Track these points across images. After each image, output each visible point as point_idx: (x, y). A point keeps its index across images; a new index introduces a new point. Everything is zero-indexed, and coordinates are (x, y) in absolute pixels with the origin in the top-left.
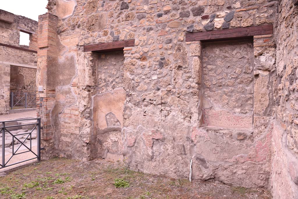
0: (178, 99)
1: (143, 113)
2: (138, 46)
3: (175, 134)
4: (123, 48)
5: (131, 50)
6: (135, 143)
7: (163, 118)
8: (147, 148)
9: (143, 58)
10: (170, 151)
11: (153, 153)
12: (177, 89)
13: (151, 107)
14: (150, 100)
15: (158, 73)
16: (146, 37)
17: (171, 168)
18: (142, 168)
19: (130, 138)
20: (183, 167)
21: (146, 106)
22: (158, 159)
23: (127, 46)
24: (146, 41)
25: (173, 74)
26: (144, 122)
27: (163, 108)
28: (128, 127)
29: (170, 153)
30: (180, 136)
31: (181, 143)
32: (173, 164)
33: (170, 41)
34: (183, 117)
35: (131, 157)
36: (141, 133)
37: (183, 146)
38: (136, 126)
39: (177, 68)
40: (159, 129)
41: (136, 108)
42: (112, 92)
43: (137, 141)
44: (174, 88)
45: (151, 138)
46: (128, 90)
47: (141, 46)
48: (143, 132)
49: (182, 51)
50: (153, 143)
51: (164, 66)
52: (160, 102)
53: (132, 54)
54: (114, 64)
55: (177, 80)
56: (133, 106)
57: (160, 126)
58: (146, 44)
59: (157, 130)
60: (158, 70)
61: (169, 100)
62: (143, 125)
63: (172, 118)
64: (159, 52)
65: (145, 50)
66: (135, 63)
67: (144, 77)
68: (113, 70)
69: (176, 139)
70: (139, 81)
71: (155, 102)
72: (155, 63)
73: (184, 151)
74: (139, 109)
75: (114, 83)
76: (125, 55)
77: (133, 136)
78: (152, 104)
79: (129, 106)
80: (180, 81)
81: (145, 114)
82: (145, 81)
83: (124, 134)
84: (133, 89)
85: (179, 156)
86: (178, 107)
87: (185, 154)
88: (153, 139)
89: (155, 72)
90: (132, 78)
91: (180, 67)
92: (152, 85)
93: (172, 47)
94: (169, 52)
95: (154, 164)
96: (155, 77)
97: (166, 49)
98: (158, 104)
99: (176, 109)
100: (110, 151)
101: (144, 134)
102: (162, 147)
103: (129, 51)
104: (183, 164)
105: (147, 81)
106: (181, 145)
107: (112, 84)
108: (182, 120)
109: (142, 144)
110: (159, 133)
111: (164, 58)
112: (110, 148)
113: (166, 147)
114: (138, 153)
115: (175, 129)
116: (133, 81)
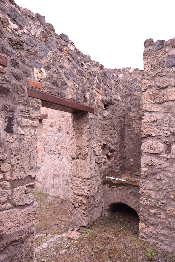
0: (66, 151)
1: (50, 158)
2: (49, 119)
3: (64, 173)
4: (42, 119)
5: (46, 120)
6: (46, 176)
7: (59, 162)
8: (51, 180)
9: (51, 126)
10: (61, 183)
11: (54, 183)
12: (66, 145)
13: (54, 155)
14: (54, 151)
15: (57, 135)
16: (53, 113)
17: (62, 193)
18: (49, 192)
19: (44, 173)
20: (67, 193)
21: (52, 154)
22: (56, 187)
23: (44, 118)
24: (53, 116)
25: (64, 137)
26: (50, 164)
27: (59, 156)
28: (43, 167)
29: (62, 183)
30: (66, 174)
31: (67, 178)
32: (63, 191)
33: (63, 117)
34: (68, 162)
35: (44, 185)
36: (48, 171)
37: (68, 180)
38: (47, 166)
39: (66, 133)
40: (57, 169)
41: (47, 155)
42: (39, 145)
43: (47, 175)
44: (65, 145)
45: (53, 174)
46: (44, 144)
47: (50, 119)
48: (50, 170)
49: (69, 123)
50: (54, 177)
51: (61, 131)
52: (58, 153)
53: (46, 123)
54: (41, 127)
55: (66, 140)
56: (46, 154)
57: (58, 167)
58: (53, 118)
59: (56, 169)
60: (58, 133)
61: (62, 152)
62: (50, 165)
63: (63, 163)
64: (58, 123)
65: (52, 121)
66: (47, 128)
67: (51, 137)
68: (40, 131)
69: (64, 175)
70: (49, 139)
71: (55, 153)
72: (56, 129)
73: (68, 182)
74: (48, 156)
75: (40, 139)
76: (43, 124)
77: (45, 172)
78: (54, 153)
79: (44, 154)
80: (67, 141)
81: (51, 159)
82: (52, 139)
83: (41, 170)
84: (46, 144)
85: (65, 186)
86: (66, 156)
87: (69, 185)
88: (54, 174)
89: (56, 134)
90: (46, 138)
91: (68, 132)
92: (55, 142)
93: (64, 120)
94: (63, 123)
95: (54, 190)
96: (56, 138)
97: (62, 121)
98: (57, 154)
99: (65, 157)
100: (38, 181)
101: (50, 172)
102: (58, 180)
103: (45, 121)
104: (67, 190)
105: (53, 139)
106: (66, 179)
107: (40, 140)
108: (67, 164)
109: (49, 177)
110: (56, 171)
111: (61, 126)
112: (38, 179)
113: (60, 180)
114: (47, 183)
115: (64, 169)
116: (46, 139)
